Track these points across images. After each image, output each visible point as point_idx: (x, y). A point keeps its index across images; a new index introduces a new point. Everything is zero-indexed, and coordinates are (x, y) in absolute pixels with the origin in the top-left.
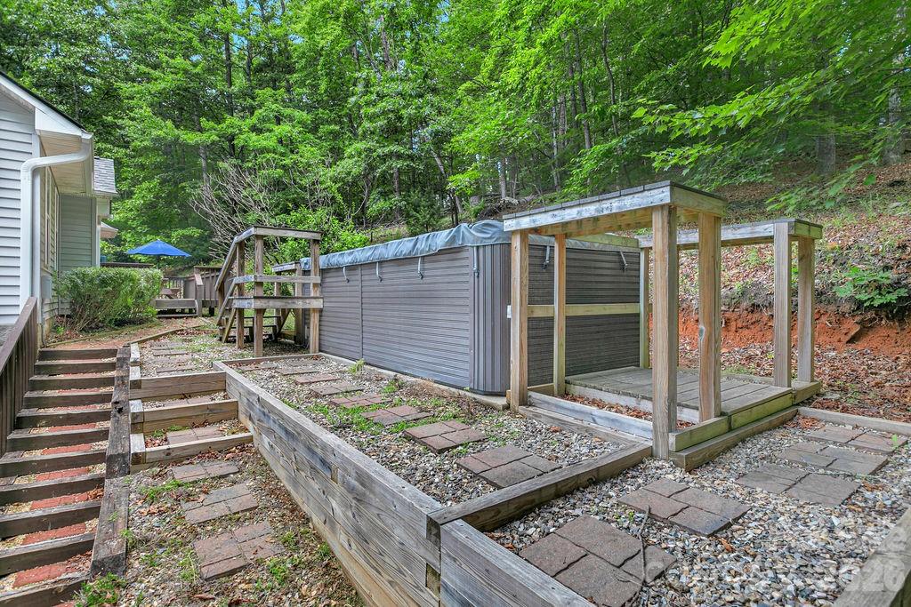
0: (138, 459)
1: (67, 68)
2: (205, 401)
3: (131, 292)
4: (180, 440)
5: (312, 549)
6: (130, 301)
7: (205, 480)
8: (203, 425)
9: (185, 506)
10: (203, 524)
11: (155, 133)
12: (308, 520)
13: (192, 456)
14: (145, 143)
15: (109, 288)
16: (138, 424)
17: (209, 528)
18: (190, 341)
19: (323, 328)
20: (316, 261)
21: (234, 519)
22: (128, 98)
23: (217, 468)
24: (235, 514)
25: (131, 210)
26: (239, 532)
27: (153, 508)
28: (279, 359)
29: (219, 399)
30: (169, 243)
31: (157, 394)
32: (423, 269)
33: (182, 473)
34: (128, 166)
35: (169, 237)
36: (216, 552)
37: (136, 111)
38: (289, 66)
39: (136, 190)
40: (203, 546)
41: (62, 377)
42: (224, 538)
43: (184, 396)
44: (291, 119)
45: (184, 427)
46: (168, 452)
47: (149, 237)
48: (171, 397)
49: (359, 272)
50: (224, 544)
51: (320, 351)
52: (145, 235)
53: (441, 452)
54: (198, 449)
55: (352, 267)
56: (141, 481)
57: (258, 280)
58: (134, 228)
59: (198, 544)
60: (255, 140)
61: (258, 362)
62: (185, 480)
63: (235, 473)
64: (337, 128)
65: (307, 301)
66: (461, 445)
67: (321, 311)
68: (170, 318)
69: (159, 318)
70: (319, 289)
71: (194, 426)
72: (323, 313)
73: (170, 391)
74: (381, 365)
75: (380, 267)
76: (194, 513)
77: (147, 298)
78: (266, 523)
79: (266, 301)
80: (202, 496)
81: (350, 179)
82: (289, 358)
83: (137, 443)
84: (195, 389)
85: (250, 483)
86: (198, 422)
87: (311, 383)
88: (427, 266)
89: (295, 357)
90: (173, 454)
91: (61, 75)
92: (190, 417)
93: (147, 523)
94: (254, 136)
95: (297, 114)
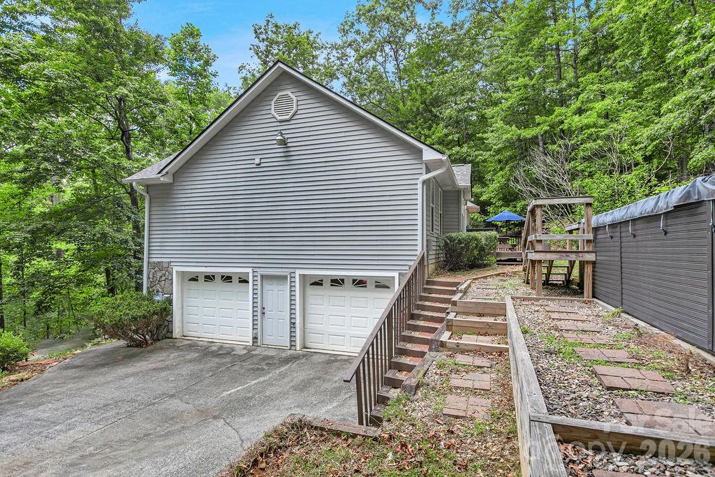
0: (443, 344)
1: (460, 111)
2: (490, 320)
3: (476, 247)
4: (469, 340)
5: (506, 426)
6: (476, 252)
7: (470, 366)
8: (485, 334)
9: (453, 375)
10: (457, 388)
11: (505, 137)
12: (514, 409)
13: (471, 351)
14: (500, 146)
15: (463, 245)
16: (449, 327)
17: (459, 391)
18: (505, 281)
19: (596, 278)
20: (588, 221)
21: (475, 392)
22: (491, 118)
23: (479, 361)
24: (475, 389)
25: (493, 192)
26: (472, 399)
27: (438, 372)
28: (554, 300)
29: (500, 320)
30: (515, 212)
31: (465, 311)
32: (666, 225)
33: (460, 359)
34: (491, 163)
35: (515, 207)
36: (455, 404)
37: (494, 125)
38: (612, 46)
39: (495, 178)
40: (451, 398)
41: (433, 295)
42: (464, 399)
43: (480, 315)
44: (612, 92)
45: (474, 334)
46: (458, 345)
47: (503, 208)
48: (473, 314)
49: (618, 229)
50: (462, 402)
51: (594, 297)
52: (501, 207)
53: (609, 388)
54: (474, 348)
55: (613, 225)
56: (441, 357)
57: (538, 239)
58: (495, 204)
59: (449, 396)
60: (577, 121)
61: (538, 300)
62: (460, 363)
63: (488, 367)
64: (664, 84)
65: (580, 255)
66: (636, 390)
67: (594, 263)
68: (505, 265)
69: (498, 264)
70: (592, 244)
71: (479, 334)
72: (597, 265)
73: (472, 311)
74: (635, 314)
75: (634, 225)
76: (456, 381)
77: (486, 251)
78: (490, 401)
79: (544, 254)
80: (464, 374)
81: (670, 133)
82: (563, 300)
83: (445, 337)
84: (487, 311)
85: (494, 376)
86: (483, 331)
87: (561, 320)
88: (669, 222)
89: (569, 300)
90: (460, 347)
91: (457, 116)
92: (477, 328)
93: (434, 378)
94: (576, 118)
95: (618, 86)
